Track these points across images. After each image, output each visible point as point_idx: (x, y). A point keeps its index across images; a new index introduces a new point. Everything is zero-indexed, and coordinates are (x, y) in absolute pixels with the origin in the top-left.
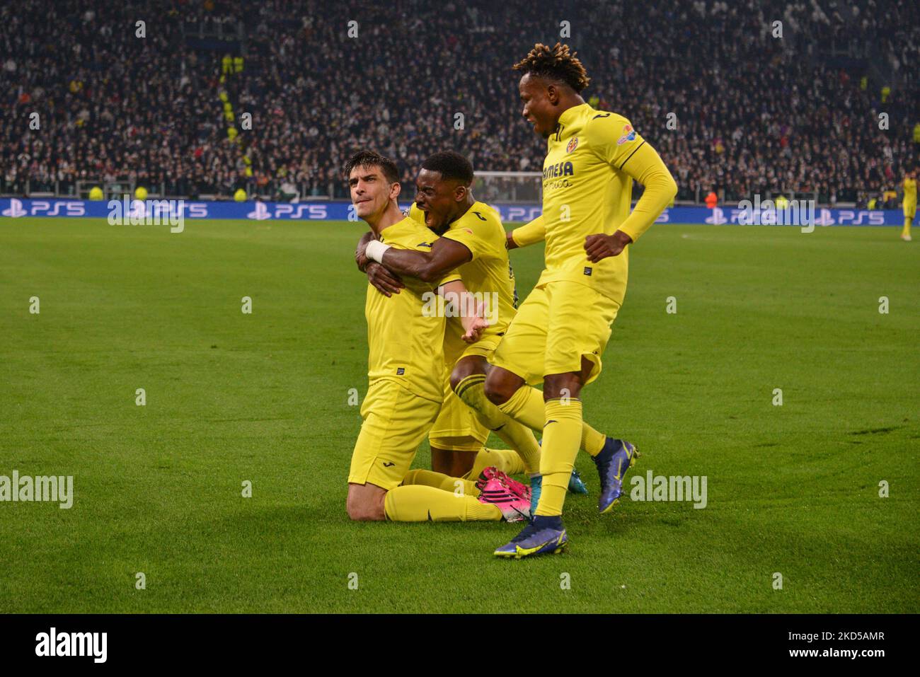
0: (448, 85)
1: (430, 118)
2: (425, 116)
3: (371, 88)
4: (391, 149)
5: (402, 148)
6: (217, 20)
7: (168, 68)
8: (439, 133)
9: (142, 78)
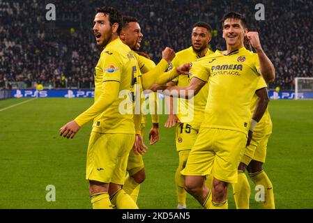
0: (305, 40)
1: (298, 55)
2: (295, 54)
3: (272, 42)
4: (281, 68)
5: (286, 68)
6: (206, 15)
7: (186, 35)
8: (302, 62)
9: (175, 39)
